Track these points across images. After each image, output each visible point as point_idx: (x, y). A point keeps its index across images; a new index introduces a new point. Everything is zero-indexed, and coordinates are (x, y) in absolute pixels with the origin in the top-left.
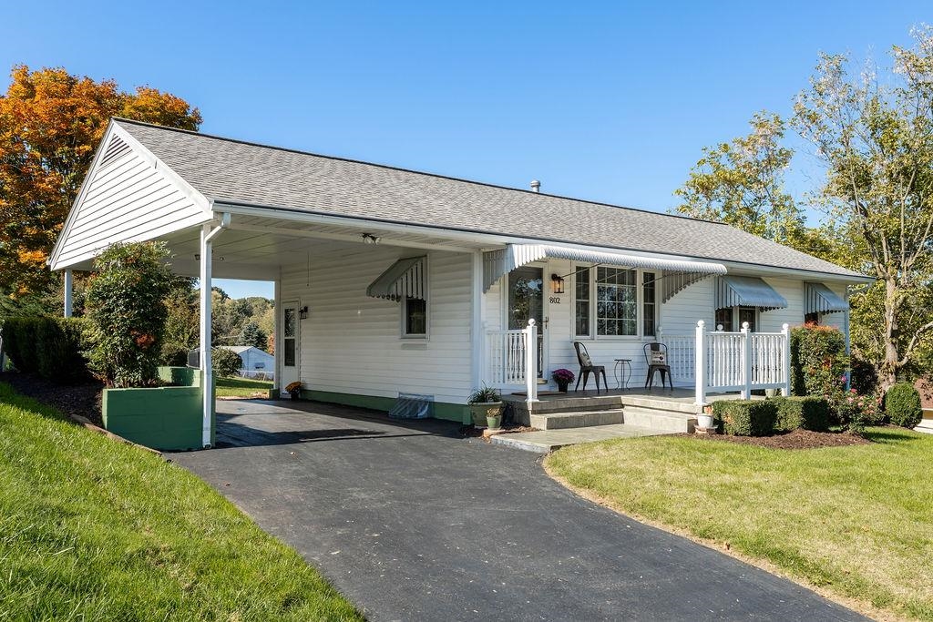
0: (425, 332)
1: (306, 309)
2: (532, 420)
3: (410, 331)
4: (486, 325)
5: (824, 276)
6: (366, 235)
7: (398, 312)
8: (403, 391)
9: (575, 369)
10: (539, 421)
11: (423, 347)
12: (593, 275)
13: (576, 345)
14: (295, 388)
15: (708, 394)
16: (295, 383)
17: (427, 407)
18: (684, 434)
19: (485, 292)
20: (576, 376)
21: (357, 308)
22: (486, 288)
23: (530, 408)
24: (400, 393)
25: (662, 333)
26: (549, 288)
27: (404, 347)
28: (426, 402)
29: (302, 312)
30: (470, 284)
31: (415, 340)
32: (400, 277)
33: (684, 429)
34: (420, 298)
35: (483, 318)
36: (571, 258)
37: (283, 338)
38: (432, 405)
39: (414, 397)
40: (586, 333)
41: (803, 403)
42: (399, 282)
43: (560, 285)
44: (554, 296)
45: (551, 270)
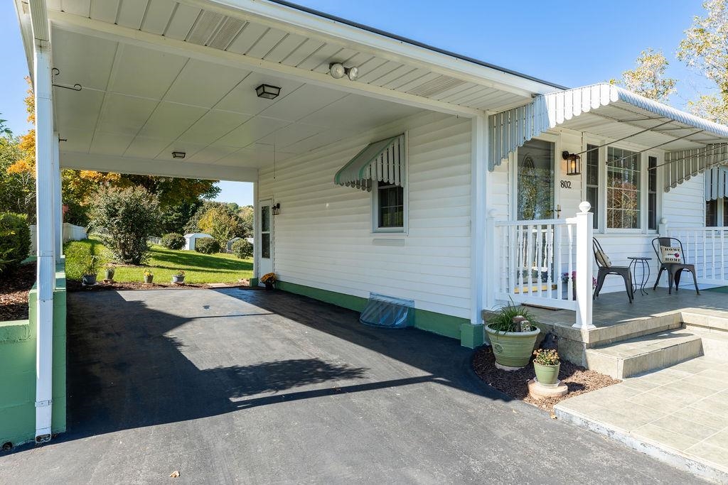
0: (402, 225)
1: (278, 206)
2: (590, 358)
3: (382, 224)
4: (494, 214)
7: (368, 203)
8: (375, 292)
10: (607, 362)
11: (401, 243)
12: (603, 157)
14: (270, 279)
16: (269, 275)
17: (405, 314)
19: (491, 169)
21: (325, 202)
22: (493, 163)
23: (586, 340)
24: (371, 294)
25: (666, 226)
26: (561, 168)
27: (376, 242)
28: (405, 308)
29: (274, 208)
30: (471, 161)
31: (389, 234)
32: (374, 158)
34: (397, 184)
35: (489, 205)
37: (261, 233)
38: (412, 312)
39: (389, 300)
42: (373, 164)
43: (574, 166)
44: (565, 179)
45: (562, 146)
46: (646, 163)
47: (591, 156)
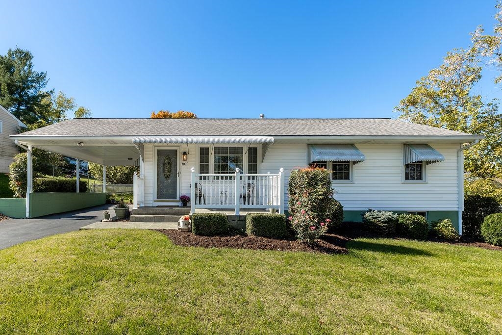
6: (81, 143)
12: (212, 151)
43: (185, 157)
44: (184, 162)
45: (183, 150)
46: (245, 150)
47: (204, 152)
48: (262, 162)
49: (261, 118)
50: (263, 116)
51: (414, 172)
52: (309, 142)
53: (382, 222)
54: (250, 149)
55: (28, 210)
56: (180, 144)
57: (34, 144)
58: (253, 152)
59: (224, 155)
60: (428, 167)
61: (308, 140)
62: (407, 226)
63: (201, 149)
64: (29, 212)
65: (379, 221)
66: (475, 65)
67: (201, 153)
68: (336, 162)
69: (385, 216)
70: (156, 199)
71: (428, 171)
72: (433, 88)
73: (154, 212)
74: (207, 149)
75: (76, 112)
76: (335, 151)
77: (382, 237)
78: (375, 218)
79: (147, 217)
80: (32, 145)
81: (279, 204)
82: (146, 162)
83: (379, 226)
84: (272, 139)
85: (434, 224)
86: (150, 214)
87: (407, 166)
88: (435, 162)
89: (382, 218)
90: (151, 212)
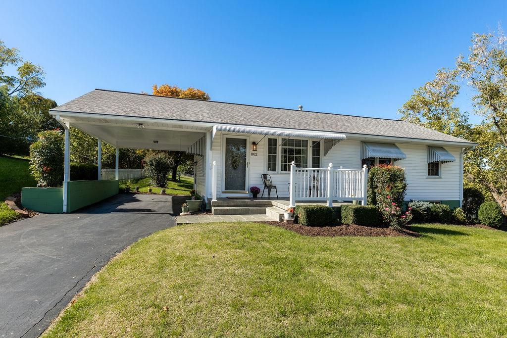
5: (441, 142)
6: (140, 124)
9: (262, 187)
12: (279, 142)
13: (265, 176)
15: (297, 202)
18: (277, 222)
20: (262, 190)
23: (212, 204)
26: (250, 149)
33: (278, 220)
36: (266, 134)
40: (274, 169)
41: (354, 209)
43: (255, 147)
44: (253, 152)
45: (252, 140)
46: (310, 144)
47: (272, 143)
48: (325, 155)
49: (300, 109)
50: (301, 107)
51: (434, 169)
52: (364, 140)
53: (423, 211)
54: (314, 142)
55: (65, 203)
56: (249, 134)
57: (73, 121)
58: (316, 145)
59: (291, 147)
60: (443, 165)
61: (366, 138)
62: (437, 213)
63: (270, 140)
64: (67, 205)
65: (421, 210)
66: (455, 83)
67: (270, 144)
68: (381, 158)
69: (426, 205)
70: (224, 190)
71: (443, 169)
72: (427, 97)
73: (235, 204)
74: (276, 140)
75: (20, 68)
76: (384, 149)
77: (427, 222)
78: (418, 207)
79: (231, 209)
80: (71, 122)
81: (363, 196)
82: (213, 150)
83: (420, 214)
84: (344, 136)
85: (452, 211)
86: (230, 206)
87: (429, 164)
88: (447, 162)
89: (424, 207)
90: (232, 204)
